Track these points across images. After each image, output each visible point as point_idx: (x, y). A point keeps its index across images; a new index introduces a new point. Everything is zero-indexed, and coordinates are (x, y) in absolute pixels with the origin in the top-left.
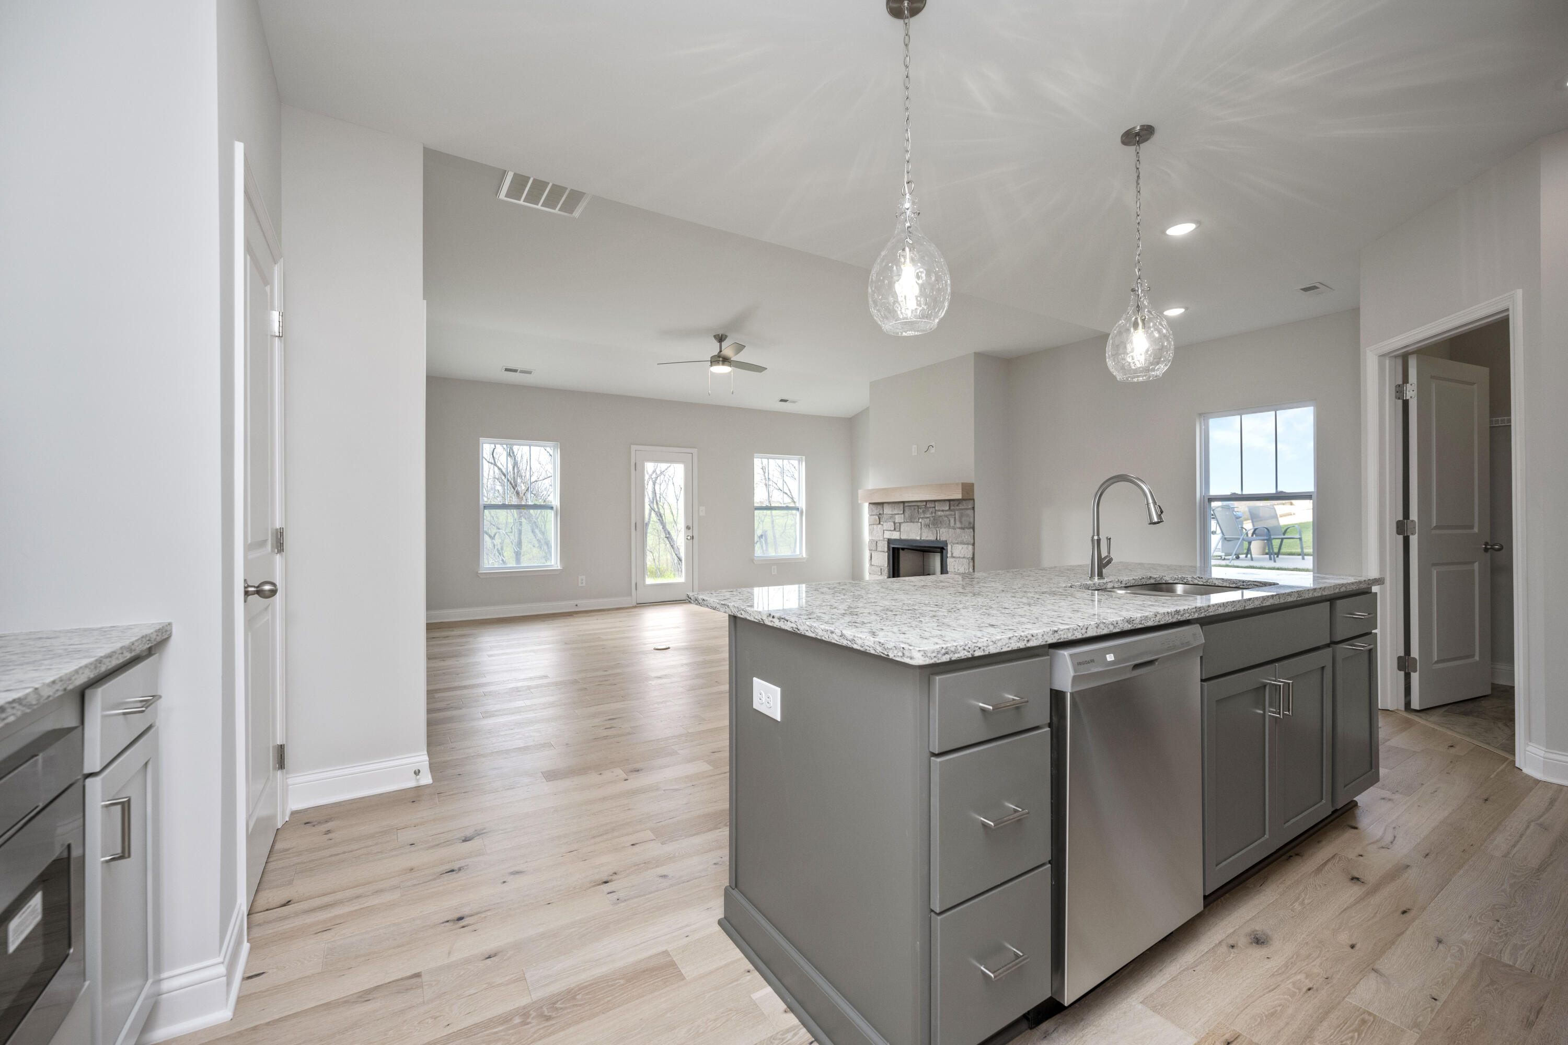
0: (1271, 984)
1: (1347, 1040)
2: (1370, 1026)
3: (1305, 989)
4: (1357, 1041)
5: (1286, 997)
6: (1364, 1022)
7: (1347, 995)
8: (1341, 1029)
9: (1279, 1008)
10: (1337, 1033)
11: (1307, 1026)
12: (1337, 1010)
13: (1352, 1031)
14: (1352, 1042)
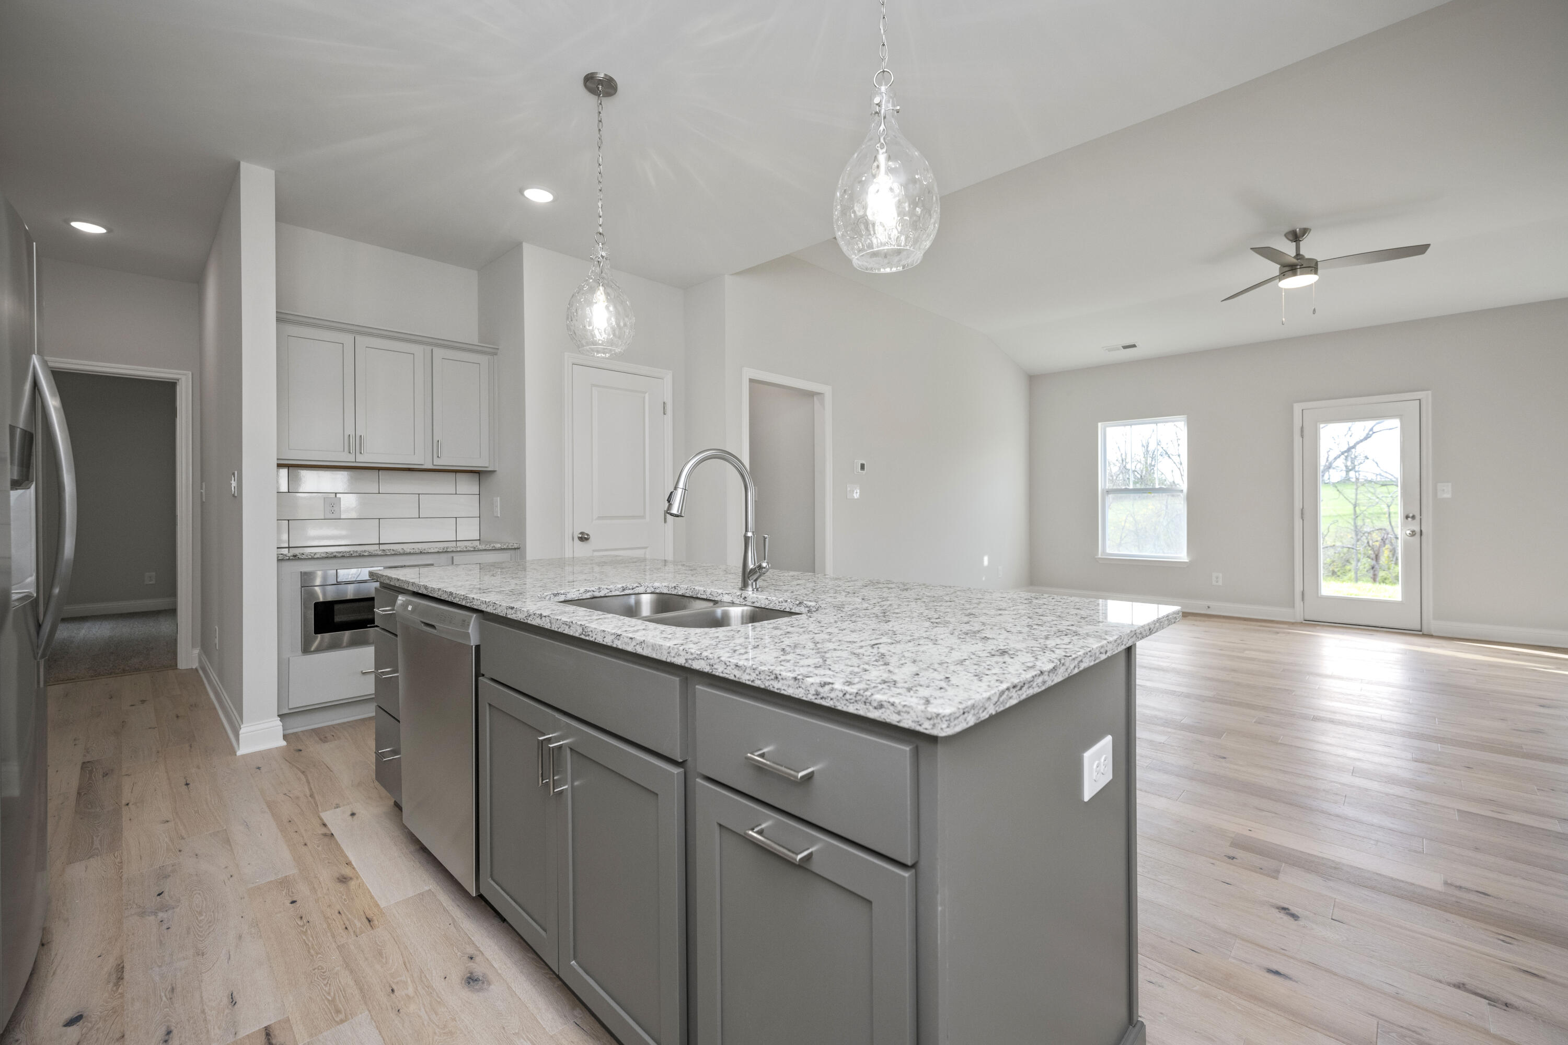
0: (412, 967)
1: (329, 989)
2: (331, 1013)
3: (395, 987)
4: (324, 995)
5: (393, 970)
6: (338, 1011)
7: (371, 1015)
8: (341, 991)
9: (384, 961)
10: (339, 986)
11: (357, 970)
12: (360, 998)
13: (334, 998)
14: (326, 991)
